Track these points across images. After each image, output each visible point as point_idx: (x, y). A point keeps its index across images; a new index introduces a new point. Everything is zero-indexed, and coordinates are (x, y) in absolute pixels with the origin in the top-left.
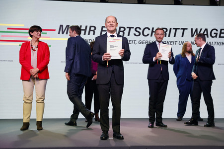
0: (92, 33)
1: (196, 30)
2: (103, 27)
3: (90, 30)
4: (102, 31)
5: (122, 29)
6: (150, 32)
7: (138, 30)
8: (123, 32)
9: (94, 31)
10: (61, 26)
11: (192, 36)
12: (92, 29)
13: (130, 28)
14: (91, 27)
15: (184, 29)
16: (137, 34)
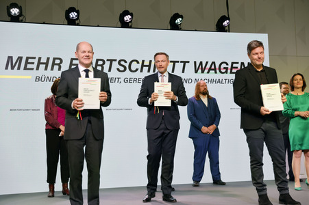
0: (56, 67)
1: (201, 63)
2: (72, 60)
3: (54, 64)
4: (71, 64)
5: (100, 63)
6: (139, 66)
7: (122, 63)
8: (102, 66)
9: (59, 65)
10: (10, 58)
11: (196, 72)
12: (57, 61)
13: (111, 61)
14: (54, 59)
15: (185, 63)
16: (122, 69)
